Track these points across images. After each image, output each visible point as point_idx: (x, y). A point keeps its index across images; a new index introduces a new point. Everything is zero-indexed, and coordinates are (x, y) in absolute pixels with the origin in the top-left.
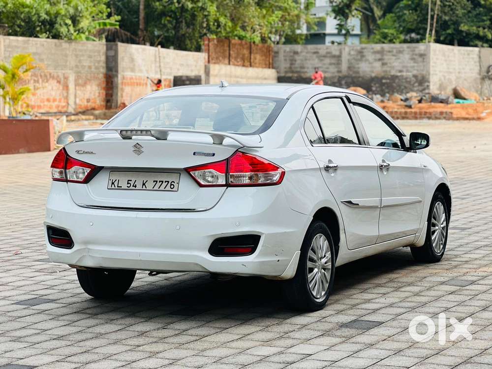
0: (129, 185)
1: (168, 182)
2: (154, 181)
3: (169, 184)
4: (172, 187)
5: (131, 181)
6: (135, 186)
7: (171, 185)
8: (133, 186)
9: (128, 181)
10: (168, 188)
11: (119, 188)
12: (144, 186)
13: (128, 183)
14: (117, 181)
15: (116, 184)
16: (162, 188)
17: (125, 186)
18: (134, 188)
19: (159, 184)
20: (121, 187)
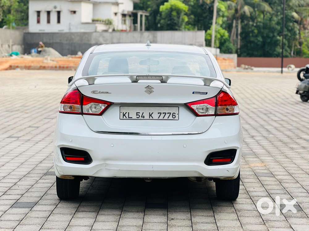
0: (138, 116)
1: (170, 113)
2: (158, 113)
3: (171, 115)
4: (174, 117)
5: (139, 113)
6: (144, 117)
7: (173, 115)
8: (142, 117)
9: (137, 113)
10: (171, 118)
11: (130, 118)
12: (151, 117)
13: (137, 115)
14: (127, 113)
15: (127, 115)
16: (166, 117)
17: (134, 117)
18: (142, 118)
19: (162, 115)
20: (132, 118)
